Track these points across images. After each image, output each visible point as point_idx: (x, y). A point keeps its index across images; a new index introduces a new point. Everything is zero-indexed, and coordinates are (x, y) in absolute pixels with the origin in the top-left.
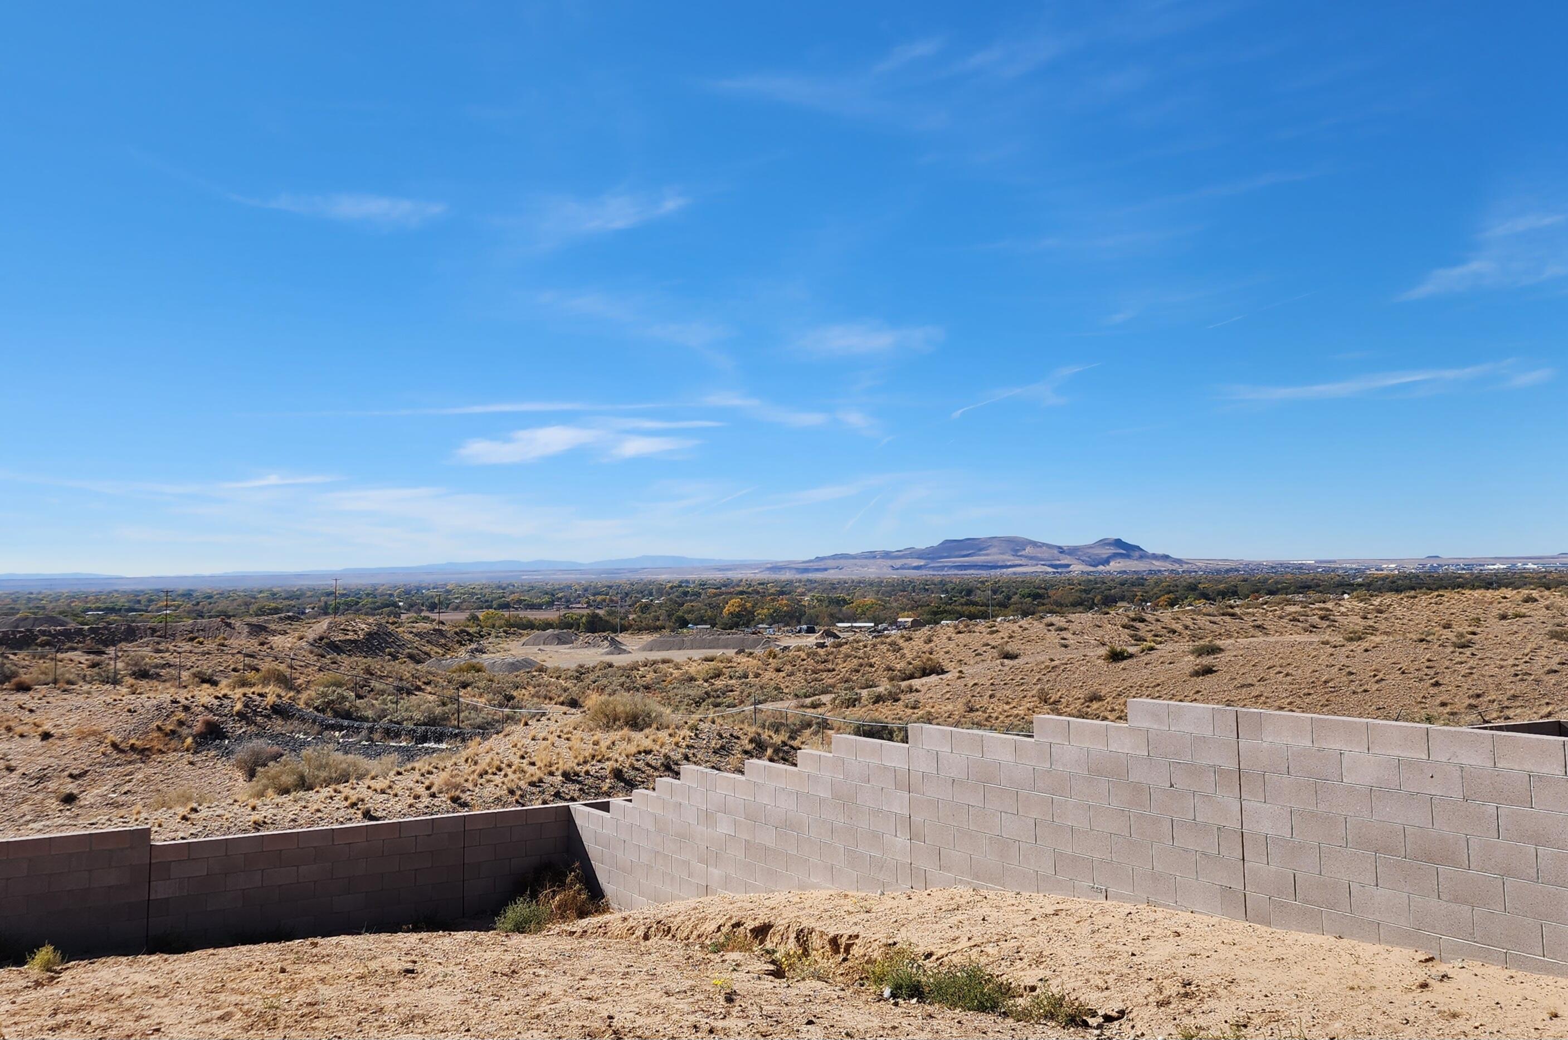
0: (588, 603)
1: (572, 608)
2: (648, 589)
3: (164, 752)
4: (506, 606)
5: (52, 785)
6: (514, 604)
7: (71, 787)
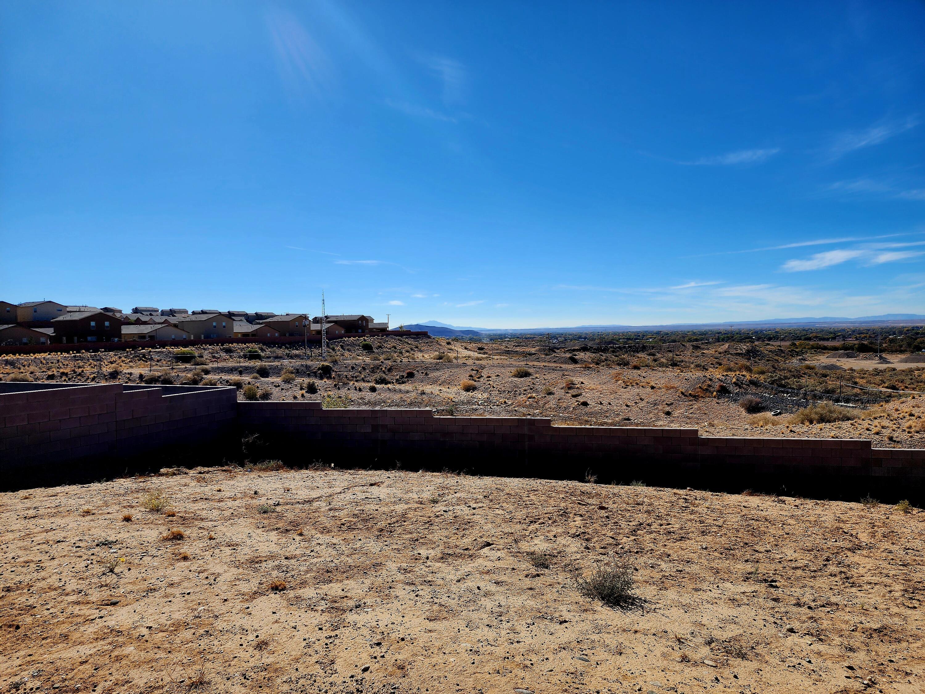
0: (856, 338)
1: (847, 340)
2: (892, 331)
3: (704, 398)
4: (809, 339)
5: (660, 407)
6: (814, 338)
7: (668, 409)
